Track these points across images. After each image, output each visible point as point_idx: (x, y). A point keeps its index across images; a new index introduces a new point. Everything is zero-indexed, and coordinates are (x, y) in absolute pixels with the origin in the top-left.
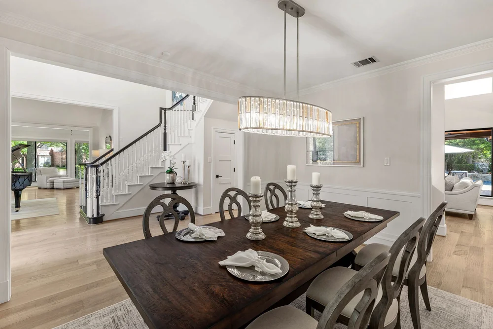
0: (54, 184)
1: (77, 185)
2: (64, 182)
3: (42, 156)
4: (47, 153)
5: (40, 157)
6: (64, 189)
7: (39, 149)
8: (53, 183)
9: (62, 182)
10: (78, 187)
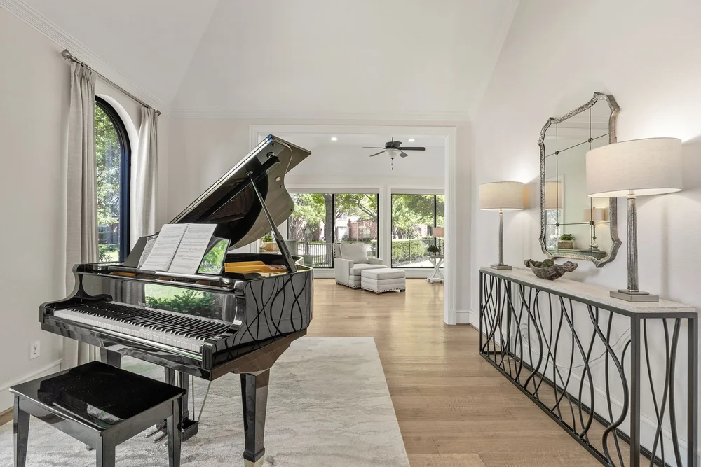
0: (360, 280)
1: (400, 285)
2: (379, 277)
3: (341, 227)
4: (345, 224)
5: (339, 229)
6: (379, 294)
7: (338, 219)
8: (358, 275)
9: (375, 277)
10: (403, 291)
